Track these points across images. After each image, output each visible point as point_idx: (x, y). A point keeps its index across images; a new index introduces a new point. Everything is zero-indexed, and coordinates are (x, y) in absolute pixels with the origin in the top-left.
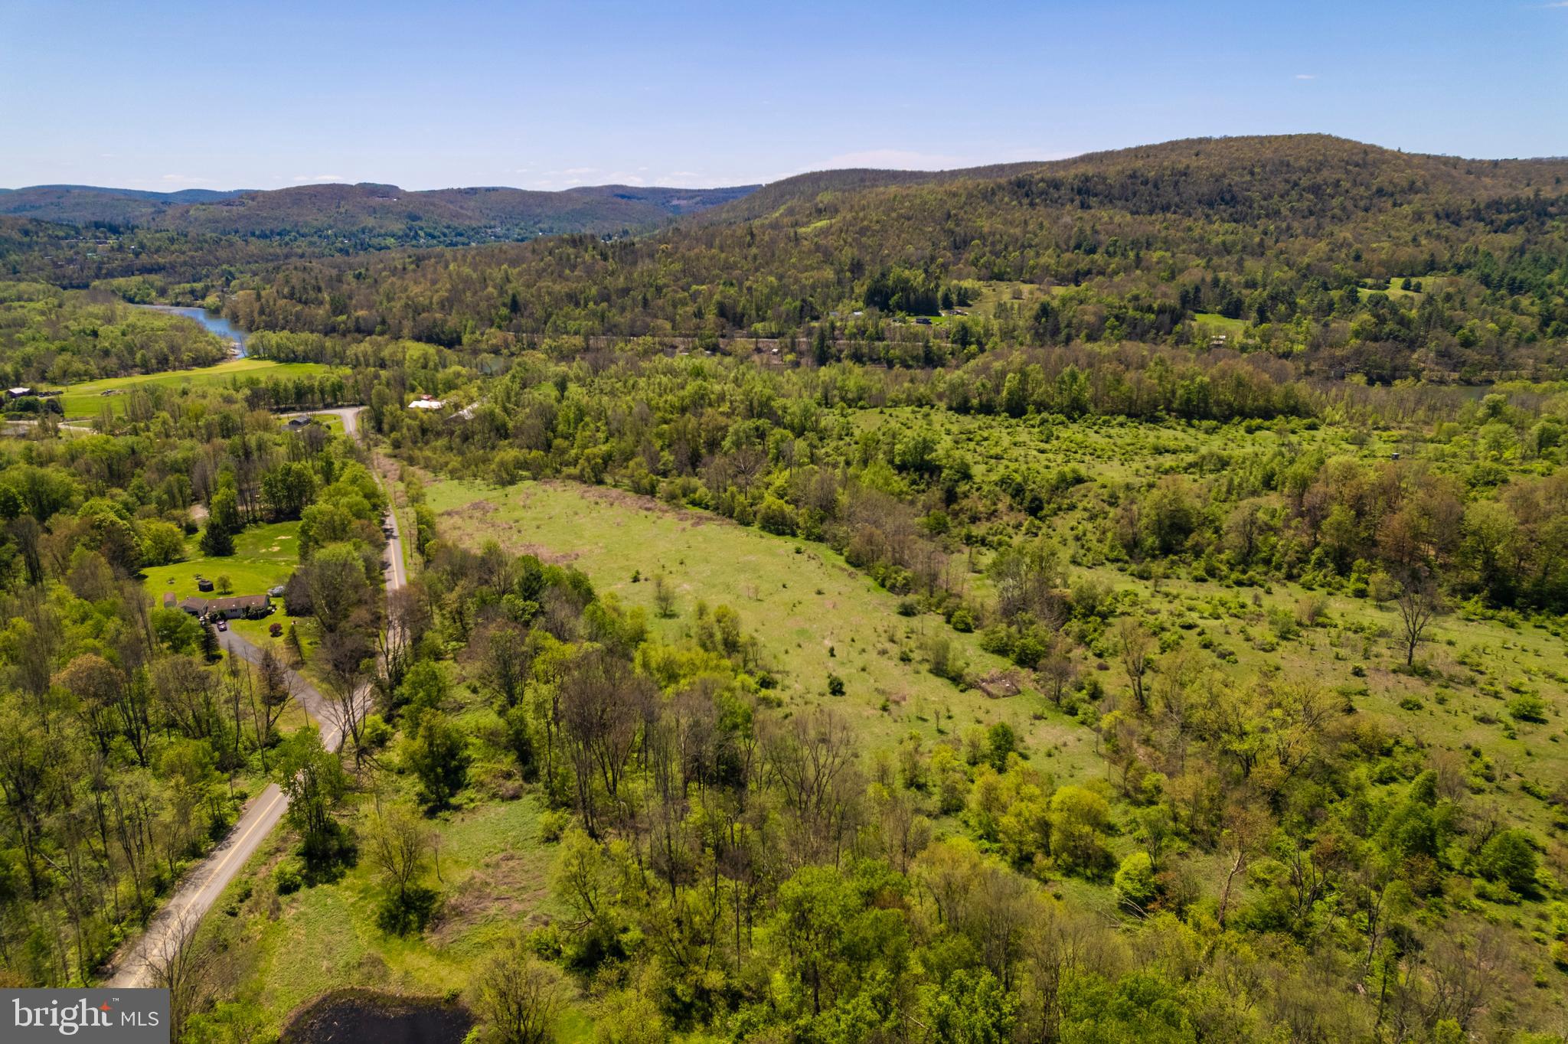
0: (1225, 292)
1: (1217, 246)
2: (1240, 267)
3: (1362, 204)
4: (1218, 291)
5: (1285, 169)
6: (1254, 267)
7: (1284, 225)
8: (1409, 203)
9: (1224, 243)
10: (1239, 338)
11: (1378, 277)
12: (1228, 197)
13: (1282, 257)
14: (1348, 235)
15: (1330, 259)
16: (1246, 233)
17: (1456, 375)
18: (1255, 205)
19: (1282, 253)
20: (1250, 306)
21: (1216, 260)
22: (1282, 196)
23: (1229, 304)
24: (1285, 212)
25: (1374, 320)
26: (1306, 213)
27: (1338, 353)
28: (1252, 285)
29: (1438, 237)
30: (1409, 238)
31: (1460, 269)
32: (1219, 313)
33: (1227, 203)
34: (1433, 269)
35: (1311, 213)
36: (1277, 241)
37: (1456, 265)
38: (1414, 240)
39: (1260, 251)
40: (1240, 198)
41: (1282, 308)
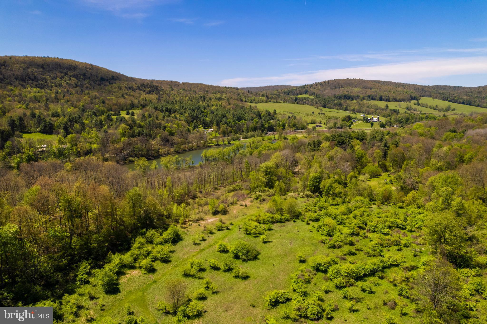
0: (40, 120)
1: (31, 98)
2: (47, 107)
3: (97, 82)
4: (35, 119)
5: (59, 67)
6: (55, 107)
7: (66, 90)
8: (115, 83)
9: (35, 97)
10: (56, 146)
11: (115, 110)
12: (32, 77)
13: (69, 103)
14: (96, 94)
15: (92, 103)
16: (46, 93)
17: (172, 150)
18: (49, 81)
19: (68, 101)
20: (58, 127)
21: (31, 105)
22: (61, 78)
23: (45, 126)
24: (64, 84)
25: (128, 127)
26: (75, 86)
27: (118, 146)
28: (56, 115)
29: (130, 95)
30: (120, 95)
31: (144, 106)
32: (40, 132)
33: (33, 80)
34: (133, 107)
35: (77, 85)
36: (64, 96)
37: (141, 105)
38: (123, 96)
39: (57, 100)
40: (39, 78)
41: (77, 126)
